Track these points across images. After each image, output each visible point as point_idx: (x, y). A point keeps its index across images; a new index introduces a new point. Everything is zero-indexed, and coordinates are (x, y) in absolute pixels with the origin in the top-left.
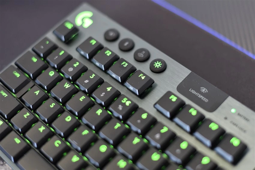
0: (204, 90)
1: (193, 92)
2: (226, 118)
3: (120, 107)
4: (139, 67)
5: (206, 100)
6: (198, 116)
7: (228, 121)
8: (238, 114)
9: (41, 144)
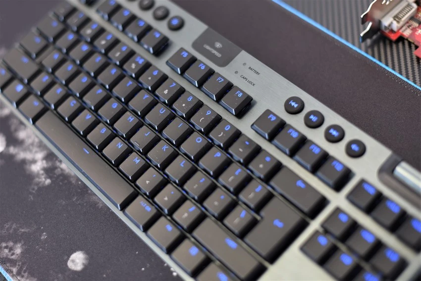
0: (218, 45)
1: (208, 47)
2: (236, 72)
3: (133, 66)
5: (219, 55)
6: (206, 71)
7: (238, 75)
8: (250, 68)
9: (57, 105)
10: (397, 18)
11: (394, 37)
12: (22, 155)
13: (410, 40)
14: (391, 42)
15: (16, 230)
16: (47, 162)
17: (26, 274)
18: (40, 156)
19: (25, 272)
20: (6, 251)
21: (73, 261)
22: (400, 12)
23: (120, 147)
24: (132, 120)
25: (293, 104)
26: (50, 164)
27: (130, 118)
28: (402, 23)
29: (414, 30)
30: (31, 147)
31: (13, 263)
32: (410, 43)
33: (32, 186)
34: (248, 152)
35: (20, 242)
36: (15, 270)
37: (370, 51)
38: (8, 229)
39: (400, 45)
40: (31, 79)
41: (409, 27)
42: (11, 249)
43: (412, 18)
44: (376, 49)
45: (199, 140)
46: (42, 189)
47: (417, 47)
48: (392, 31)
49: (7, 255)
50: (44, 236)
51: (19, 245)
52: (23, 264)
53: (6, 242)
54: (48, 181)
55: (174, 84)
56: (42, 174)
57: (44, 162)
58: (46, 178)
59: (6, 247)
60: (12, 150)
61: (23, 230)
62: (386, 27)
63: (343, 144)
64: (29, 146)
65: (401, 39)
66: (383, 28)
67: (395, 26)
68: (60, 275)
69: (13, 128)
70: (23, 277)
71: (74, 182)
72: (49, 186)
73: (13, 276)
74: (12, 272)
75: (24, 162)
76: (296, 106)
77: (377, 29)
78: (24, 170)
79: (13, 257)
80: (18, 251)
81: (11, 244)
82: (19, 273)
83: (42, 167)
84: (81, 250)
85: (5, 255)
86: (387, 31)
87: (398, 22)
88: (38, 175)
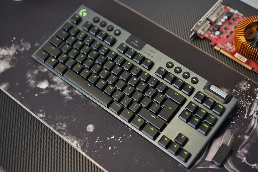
0: (136, 42)
1: (132, 43)
2: (145, 52)
3: (103, 50)
4: (109, 33)
5: (137, 46)
6: (134, 52)
7: (146, 54)
8: (151, 51)
9: (72, 67)
10: (203, 30)
11: (202, 37)
12: (57, 88)
13: (208, 38)
14: (201, 39)
15: (62, 118)
16: (69, 90)
17: (70, 135)
18: (65, 88)
19: (69, 134)
20: (59, 126)
21: (89, 128)
22: (204, 28)
23: (103, 83)
24: (106, 72)
25: (170, 64)
26: (71, 91)
27: (105, 71)
28: (205, 32)
29: (210, 34)
30: (60, 85)
31: (64, 131)
32: (208, 40)
33: (65, 100)
34: (155, 83)
35: (64, 123)
36: (65, 134)
37: (193, 43)
38: (58, 118)
39: (204, 40)
40: (58, 56)
41: (207, 33)
42: (61, 126)
43: (209, 30)
44: (195, 42)
45: (135, 79)
46: (69, 101)
47: (211, 41)
48: (201, 35)
49: (60, 128)
50: (74, 120)
51: (64, 124)
52: (68, 131)
53: (58, 123)
54: (71, 98)
55: (122, 58)
56: (68, 95)
57: (68, 90)
58: (70, 97)
59: (59, 125)
60: (52, 86)
61: (65, 118)
62: (199, 34)
63: (190, 79)
64: (59, 84)
65: (205, 38)
66: (198, 34)
67: (202, 33)
68: (84, 134)
69: (50, 77)
70: (69, 136)
71: (82, 98)
72: (72, 100)
73: (64, 136)
74: (64, 134)
75: (58, 91)
76: (171, 65)
77: (196, 34)
78: (59, 94)
79: (63, 129)
80: (64, 126)
81: (61, 124)
82: (67, 135)
83: (67, 92)
84: (91, 124)
85: (59, 128)
86: (199, 35)
87: (203, 31)
88: (66, 96)
